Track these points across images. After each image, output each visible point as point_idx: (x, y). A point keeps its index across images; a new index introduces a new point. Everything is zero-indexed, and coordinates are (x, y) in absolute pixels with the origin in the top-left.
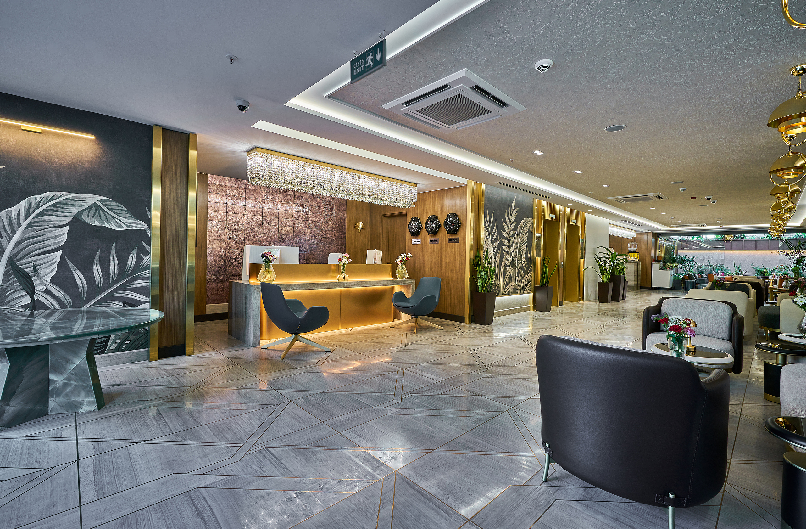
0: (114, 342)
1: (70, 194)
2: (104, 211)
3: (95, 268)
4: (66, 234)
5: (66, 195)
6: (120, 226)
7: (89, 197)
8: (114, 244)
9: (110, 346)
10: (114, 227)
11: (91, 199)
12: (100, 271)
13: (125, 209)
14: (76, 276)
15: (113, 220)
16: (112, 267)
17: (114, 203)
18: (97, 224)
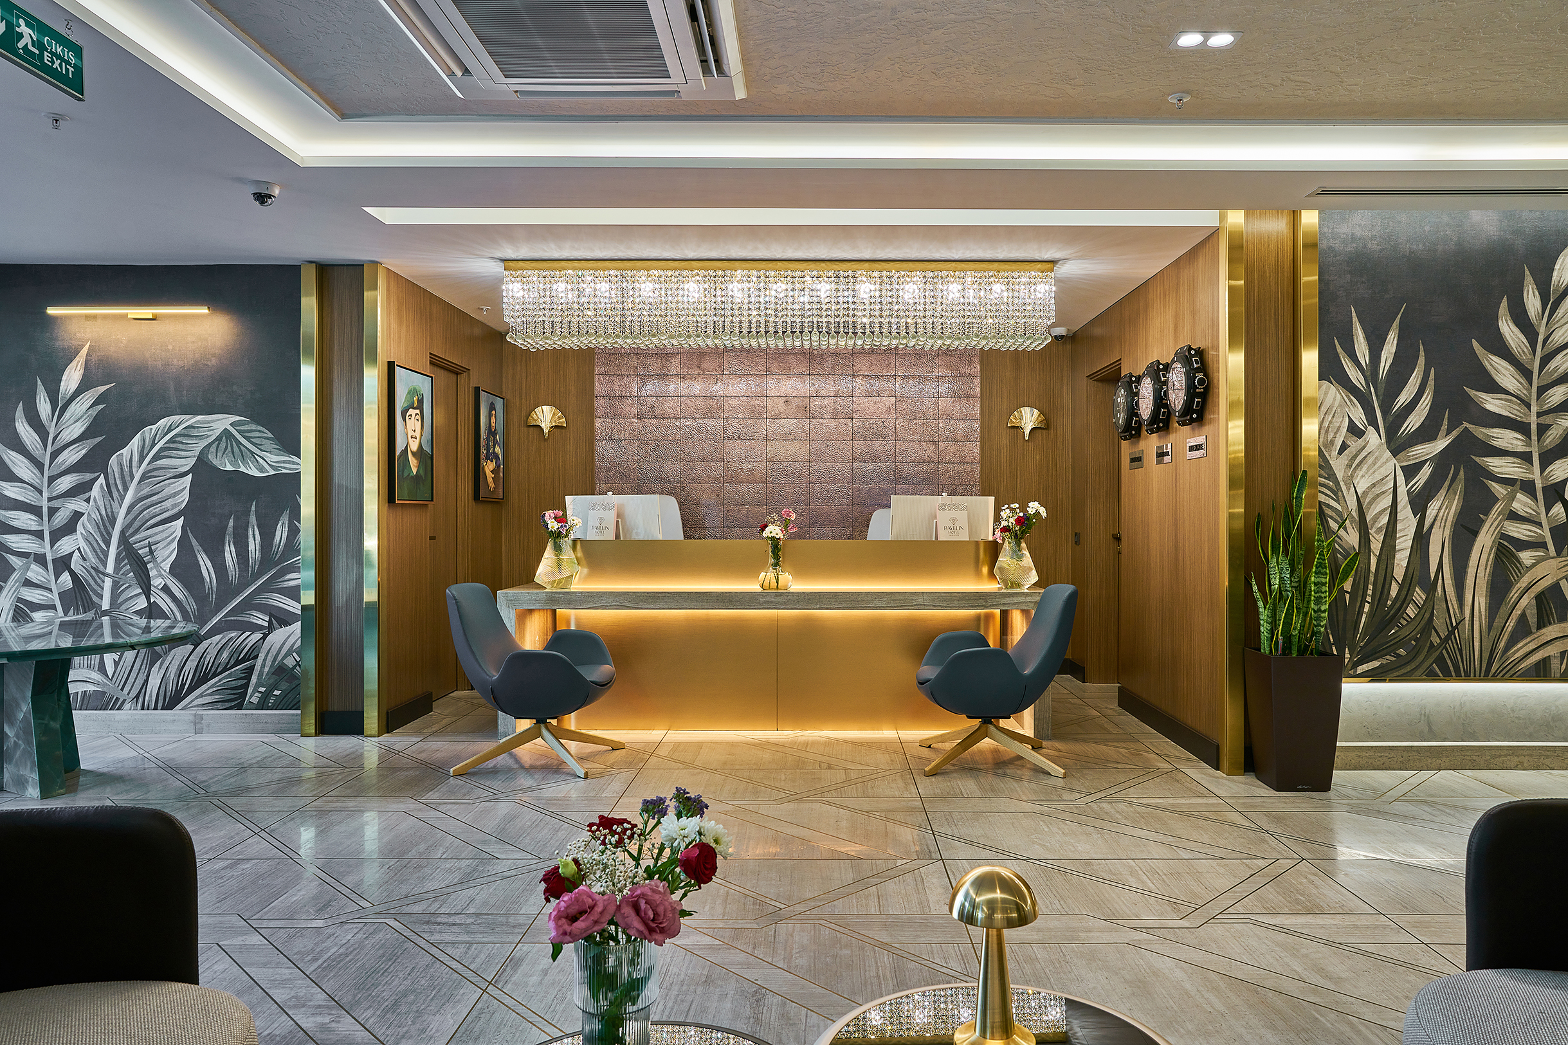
0: (255, 690)
1: (192, 418)
2: (239, 443)
3: (227, 548)
4: (188, 488)
5: (187, 421)
6: (262, 469)
7: (218, 420)
8: (254, 503)
9: (251, 697)
10: (254, 472)
11: (221, 422)
12: (234, 555)
13: (270, 435)
14: (201, 563)
15: (253, 459)
16: (251, 547)
17: (254, 427)
18: (229, 468)
